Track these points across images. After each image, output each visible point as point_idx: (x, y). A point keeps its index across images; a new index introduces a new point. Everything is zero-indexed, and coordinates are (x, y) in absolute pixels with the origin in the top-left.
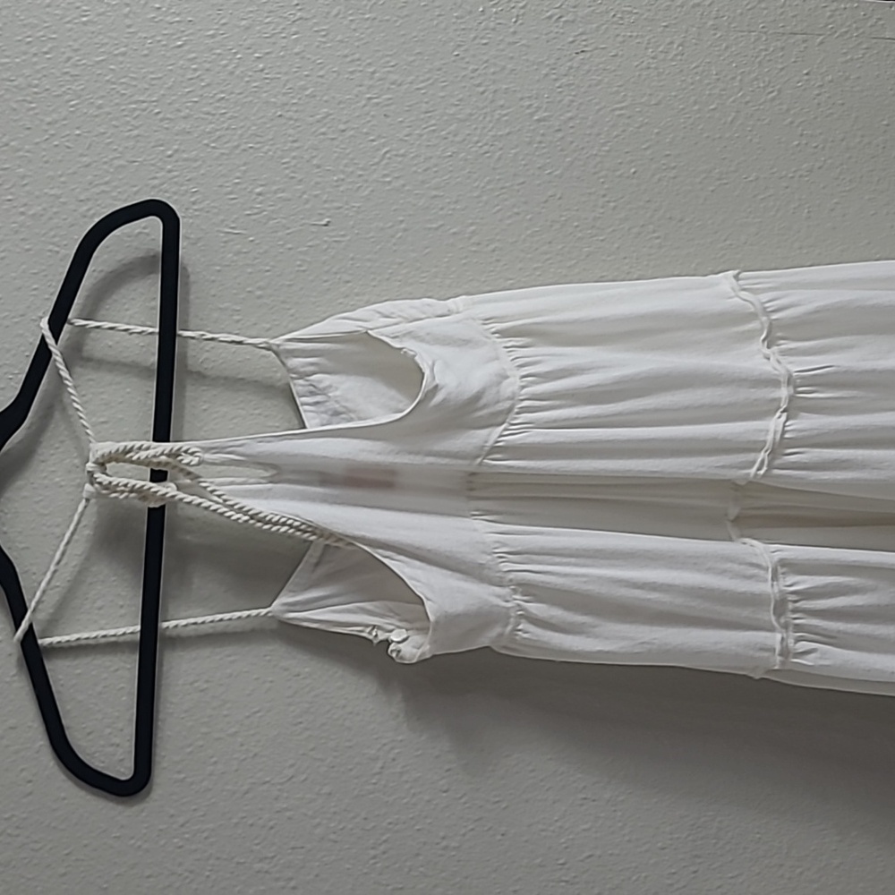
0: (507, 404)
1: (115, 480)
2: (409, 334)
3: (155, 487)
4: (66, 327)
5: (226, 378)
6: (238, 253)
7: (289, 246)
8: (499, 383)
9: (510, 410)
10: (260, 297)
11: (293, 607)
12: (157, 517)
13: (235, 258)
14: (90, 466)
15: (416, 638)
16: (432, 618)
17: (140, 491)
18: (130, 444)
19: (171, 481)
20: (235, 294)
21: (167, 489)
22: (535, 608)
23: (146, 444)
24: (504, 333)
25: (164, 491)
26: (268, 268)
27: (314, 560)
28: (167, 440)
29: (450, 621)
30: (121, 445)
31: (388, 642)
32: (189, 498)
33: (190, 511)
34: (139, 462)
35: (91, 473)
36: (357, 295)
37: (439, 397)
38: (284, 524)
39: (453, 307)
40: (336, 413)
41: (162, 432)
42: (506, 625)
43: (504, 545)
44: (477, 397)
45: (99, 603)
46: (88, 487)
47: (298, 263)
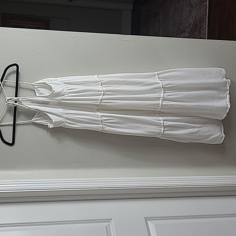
0: (64, 93)
1: (10, 103)
2: (51, 83)
3: (15, 103)
4: (3, 81)
5: (25, 88)
6: (27, 71)
7: (34, 70)
8: (63, 90)
9: (65, 94)
10: (30, 77)
11: (34, 120)
12: (15, 108)
14: (6, 100)
15: (52, 125)
16: (53, 122)
17: (13, 104)
18: (12, 98)
19: (18, 103)
20: (27, 76)
21: (17, 104)
22: (68, 121)
23: (14, 98)
24: (64, 83)
25: (16, 104)
26: (31, 73)
27: (37, 114)
28: (17, 97)
29: (56, 122)
30: (11, 98)
31: (48, 125)
32: (20, 105)
33: (20, 107)
34: (13, 100)
35: (6, 102)
37: (55, 92)
38: (33, 109)
39: (57, 79)
40: (41, 94)
41: (16, 96)
42: (64, 123)
43: (64, 112)
44: (60, 92)
45: (7, 119)
46: (6, 103)
47: (36, 72)
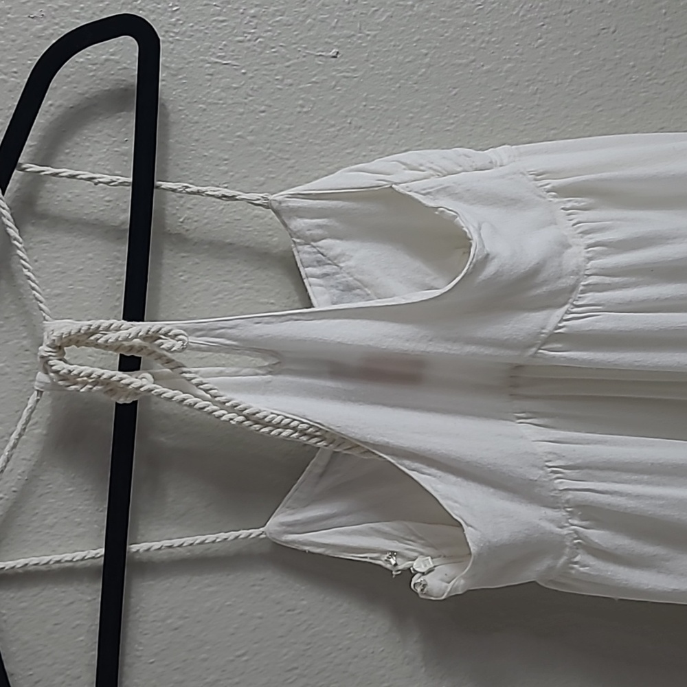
0: (570, 281)
1: (76, 369)
2: (445, 191)
3: (127, 378)
4: (16, 174)
5: (211, 243)
6: (226, 89)
7: (290, 81)
8: (560, 254)
9: (573, 288)
10: (252, 144)
11: (292, 527)
12: (126, 416)
13: (223, 94)
14: (44, 350)
15: (444, 569)
16: (473, 549)
17: (107, 382)
18: (95, 324)
19: (146, 370)
20: (223, 139)
21: (140, 381)
22: (597, 536)
23: (116, 323)
24: (561, 192)
25: (137, 383)
26: (263, 108)
27: (318, 470)
28: (140, 318)
29: (493, 551)
30: (84, 325)
31: (409, 573)
32: (170, 393)
33: (167, 407)
34: (106, 346)
35: (45, 360)
36: (371, 143)
37: (490, 269)
38: (287, 427)
39: (495, 158)
40: (348, 288)
41: (134, 309)
42: (559, 557)
43: (560, 457)
44: (535, 272)
45: (50, 520)
46: (41, 376)
47: (300, 102)
